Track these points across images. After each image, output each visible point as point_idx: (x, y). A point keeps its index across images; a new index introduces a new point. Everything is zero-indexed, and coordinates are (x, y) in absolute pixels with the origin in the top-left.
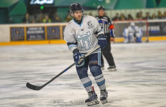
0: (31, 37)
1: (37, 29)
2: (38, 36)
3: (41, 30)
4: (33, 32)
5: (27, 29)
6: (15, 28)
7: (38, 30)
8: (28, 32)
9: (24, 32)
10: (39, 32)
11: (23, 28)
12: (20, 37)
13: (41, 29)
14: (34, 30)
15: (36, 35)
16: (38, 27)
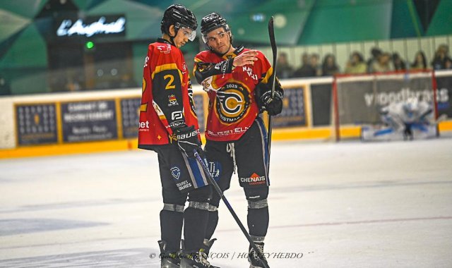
0: (76, 131)
1: (94, 106)
2: (97, 129)
3: (103, 111)
4: (81, 117)
5: (65, 107)
6: (30, 106)
7: (96, 110)
8: (68, 118)
9: (55, 118)
10: (98, 116)
11: (53, 105)
12: (44, 131)
13: (103, 106)
14: (84, 112)
15: (89, 124)
16: (97, 102)
